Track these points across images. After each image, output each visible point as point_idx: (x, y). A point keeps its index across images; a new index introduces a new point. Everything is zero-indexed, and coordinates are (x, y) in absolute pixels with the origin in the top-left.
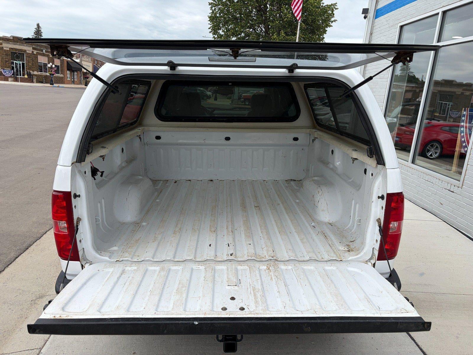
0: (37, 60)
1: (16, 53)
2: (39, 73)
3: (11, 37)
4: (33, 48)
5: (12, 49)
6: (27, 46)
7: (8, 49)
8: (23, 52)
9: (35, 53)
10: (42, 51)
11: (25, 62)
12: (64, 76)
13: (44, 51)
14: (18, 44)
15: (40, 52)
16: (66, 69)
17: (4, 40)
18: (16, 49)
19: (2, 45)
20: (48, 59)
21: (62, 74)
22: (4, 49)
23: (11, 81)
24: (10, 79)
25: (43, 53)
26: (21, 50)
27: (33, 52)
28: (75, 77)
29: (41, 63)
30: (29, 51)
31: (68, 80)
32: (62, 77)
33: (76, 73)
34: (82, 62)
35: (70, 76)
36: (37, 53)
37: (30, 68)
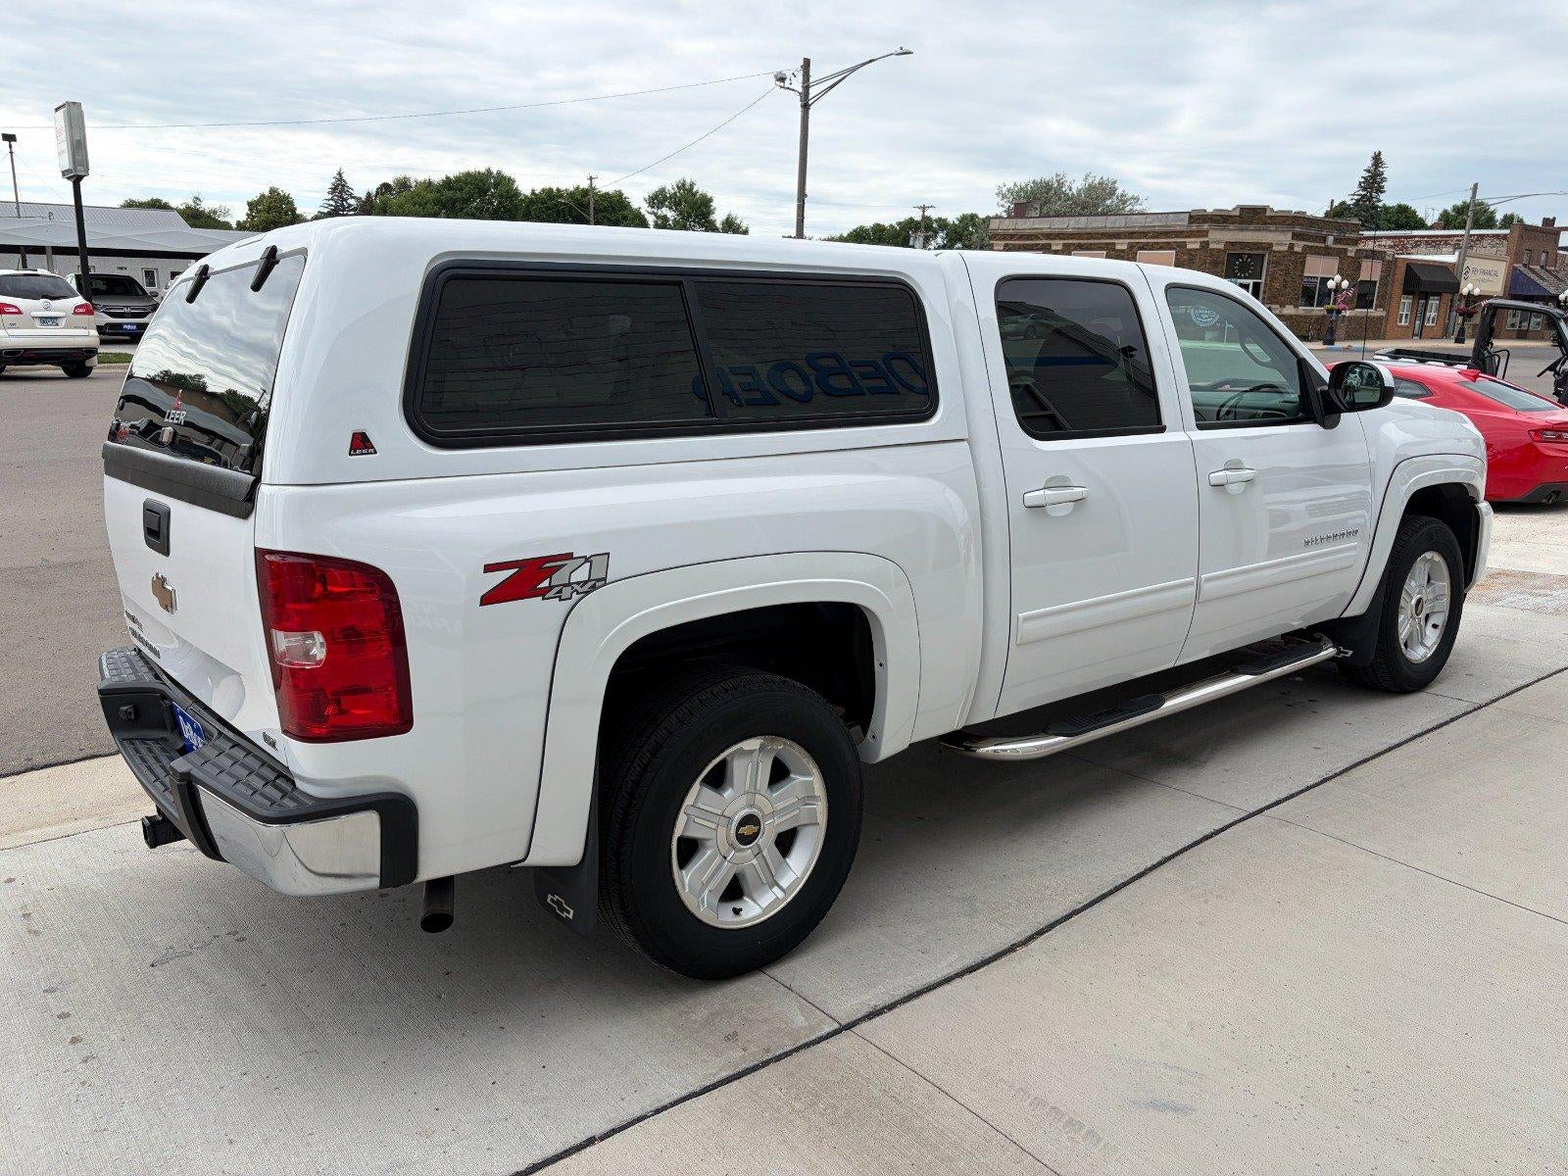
0: (1303, 271)
1: (1240, 256)
2: (1302, 310)
3: (1234, 209)
4: (1296, 236)
5: (1232, 243)
6: (1276, 230)
7: (1221, 246)
8: (1263, 249)
9: (1296, 249)
10: (1324, 239)
11: (1262, 281)
12: (1388, 314)
13: (1331, 239)
14: (1252, 227)
15: (1316, 244)
16: (1400, 291)
17: (1216, 221)
18: (1243, 245)
19: (1207, 236)
20: (1341, 262)
21: (1381, 306)
22: (1211, 246)
23: (1210, 340)
24: (1208, 335)
25: (1327, 248)
26: (1257, 245)
27: (1291, 246)
28: (1432, 314)
29: (1311, 277)
30: (1281, 244)
31: (1400, 326)
32: (1380, 318)
33: (1434, 302)
34: (1464, 260)
35: (1412, 311)
36: (1305, 248)
37: (1275, 297)
